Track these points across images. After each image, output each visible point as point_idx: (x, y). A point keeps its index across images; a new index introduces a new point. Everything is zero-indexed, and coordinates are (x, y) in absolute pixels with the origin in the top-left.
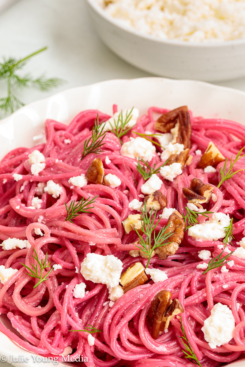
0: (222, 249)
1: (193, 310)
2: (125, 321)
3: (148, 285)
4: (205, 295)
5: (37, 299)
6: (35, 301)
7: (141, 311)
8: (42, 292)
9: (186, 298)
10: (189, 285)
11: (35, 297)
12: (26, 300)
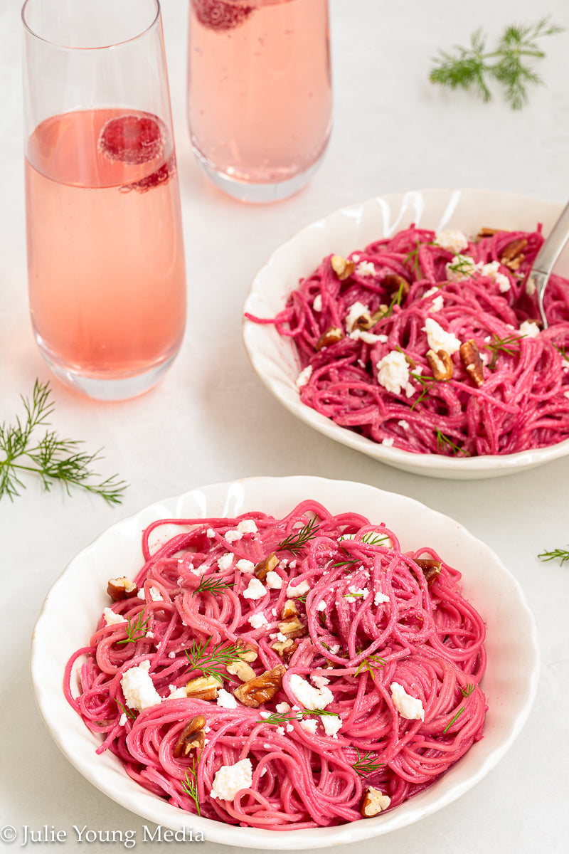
0: (296, 711)
1: (228, 751)
2: (160, 721)
3: (208, 703)
4: (243, 743)
5: (121, 659)
6: (117, 659)
7: (176, 722)
8: (129, 653)
9: (225, 735)
10: (239, 726)
11: (119, 656)
12: (111, 652)
